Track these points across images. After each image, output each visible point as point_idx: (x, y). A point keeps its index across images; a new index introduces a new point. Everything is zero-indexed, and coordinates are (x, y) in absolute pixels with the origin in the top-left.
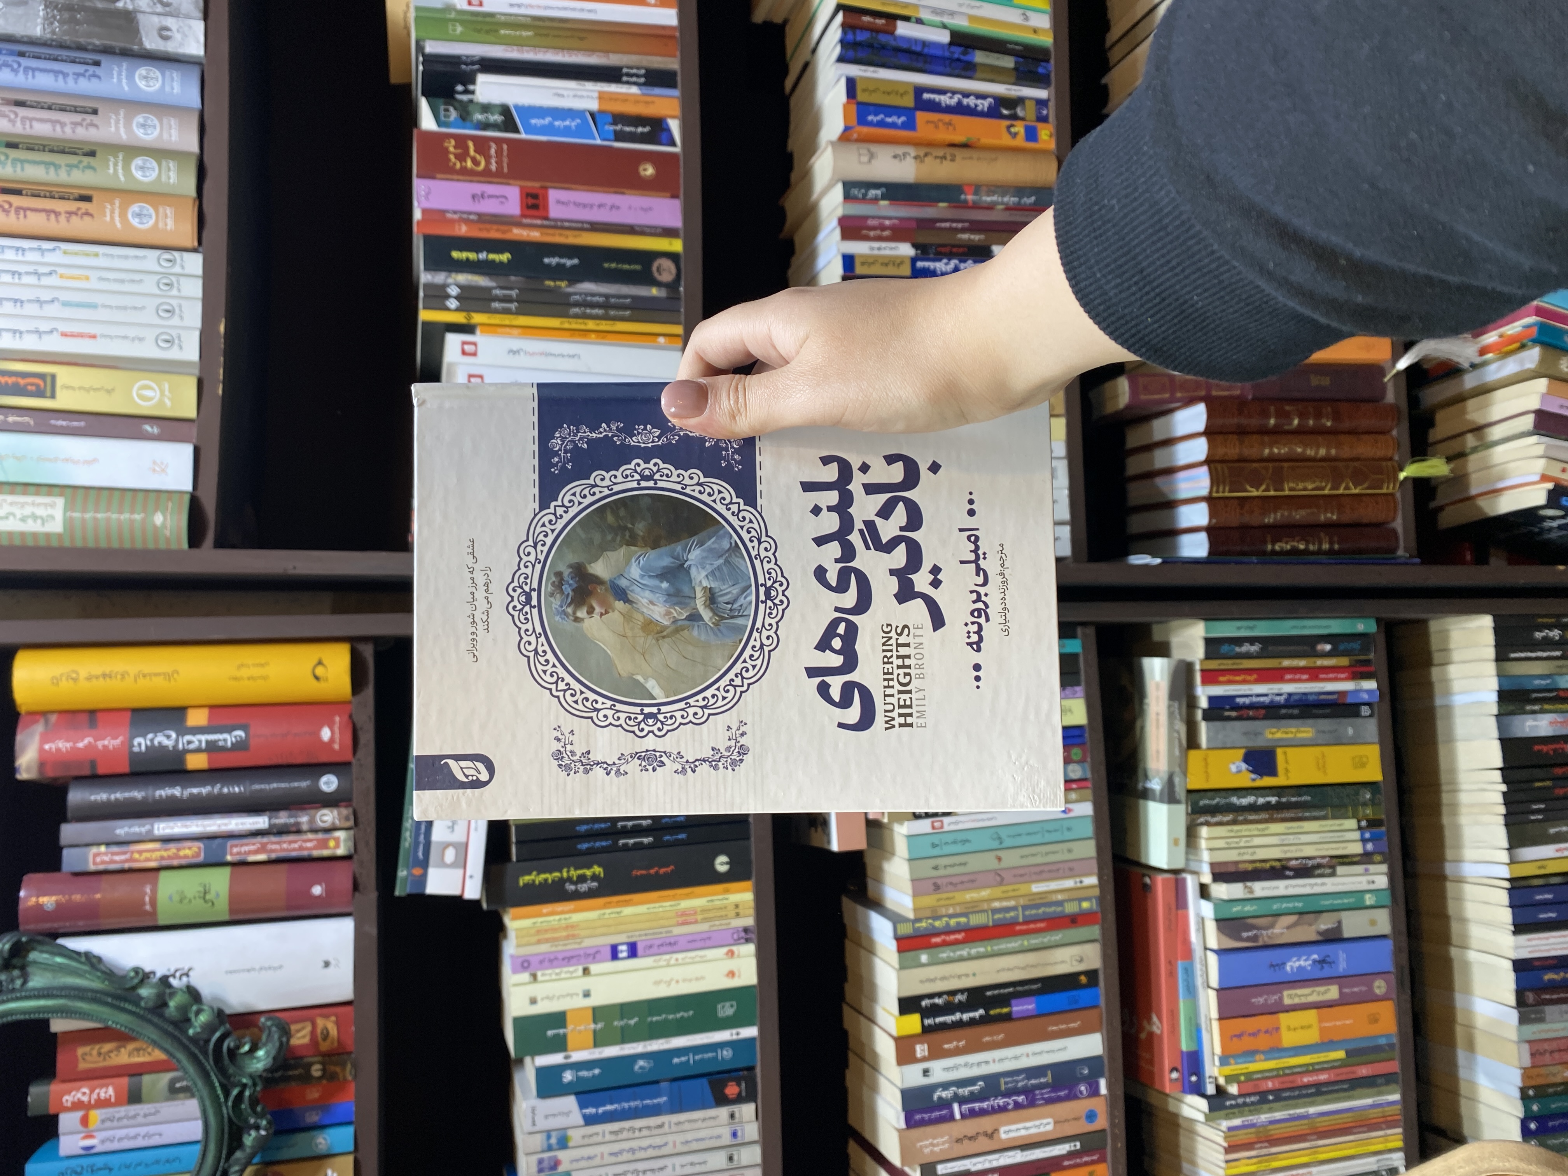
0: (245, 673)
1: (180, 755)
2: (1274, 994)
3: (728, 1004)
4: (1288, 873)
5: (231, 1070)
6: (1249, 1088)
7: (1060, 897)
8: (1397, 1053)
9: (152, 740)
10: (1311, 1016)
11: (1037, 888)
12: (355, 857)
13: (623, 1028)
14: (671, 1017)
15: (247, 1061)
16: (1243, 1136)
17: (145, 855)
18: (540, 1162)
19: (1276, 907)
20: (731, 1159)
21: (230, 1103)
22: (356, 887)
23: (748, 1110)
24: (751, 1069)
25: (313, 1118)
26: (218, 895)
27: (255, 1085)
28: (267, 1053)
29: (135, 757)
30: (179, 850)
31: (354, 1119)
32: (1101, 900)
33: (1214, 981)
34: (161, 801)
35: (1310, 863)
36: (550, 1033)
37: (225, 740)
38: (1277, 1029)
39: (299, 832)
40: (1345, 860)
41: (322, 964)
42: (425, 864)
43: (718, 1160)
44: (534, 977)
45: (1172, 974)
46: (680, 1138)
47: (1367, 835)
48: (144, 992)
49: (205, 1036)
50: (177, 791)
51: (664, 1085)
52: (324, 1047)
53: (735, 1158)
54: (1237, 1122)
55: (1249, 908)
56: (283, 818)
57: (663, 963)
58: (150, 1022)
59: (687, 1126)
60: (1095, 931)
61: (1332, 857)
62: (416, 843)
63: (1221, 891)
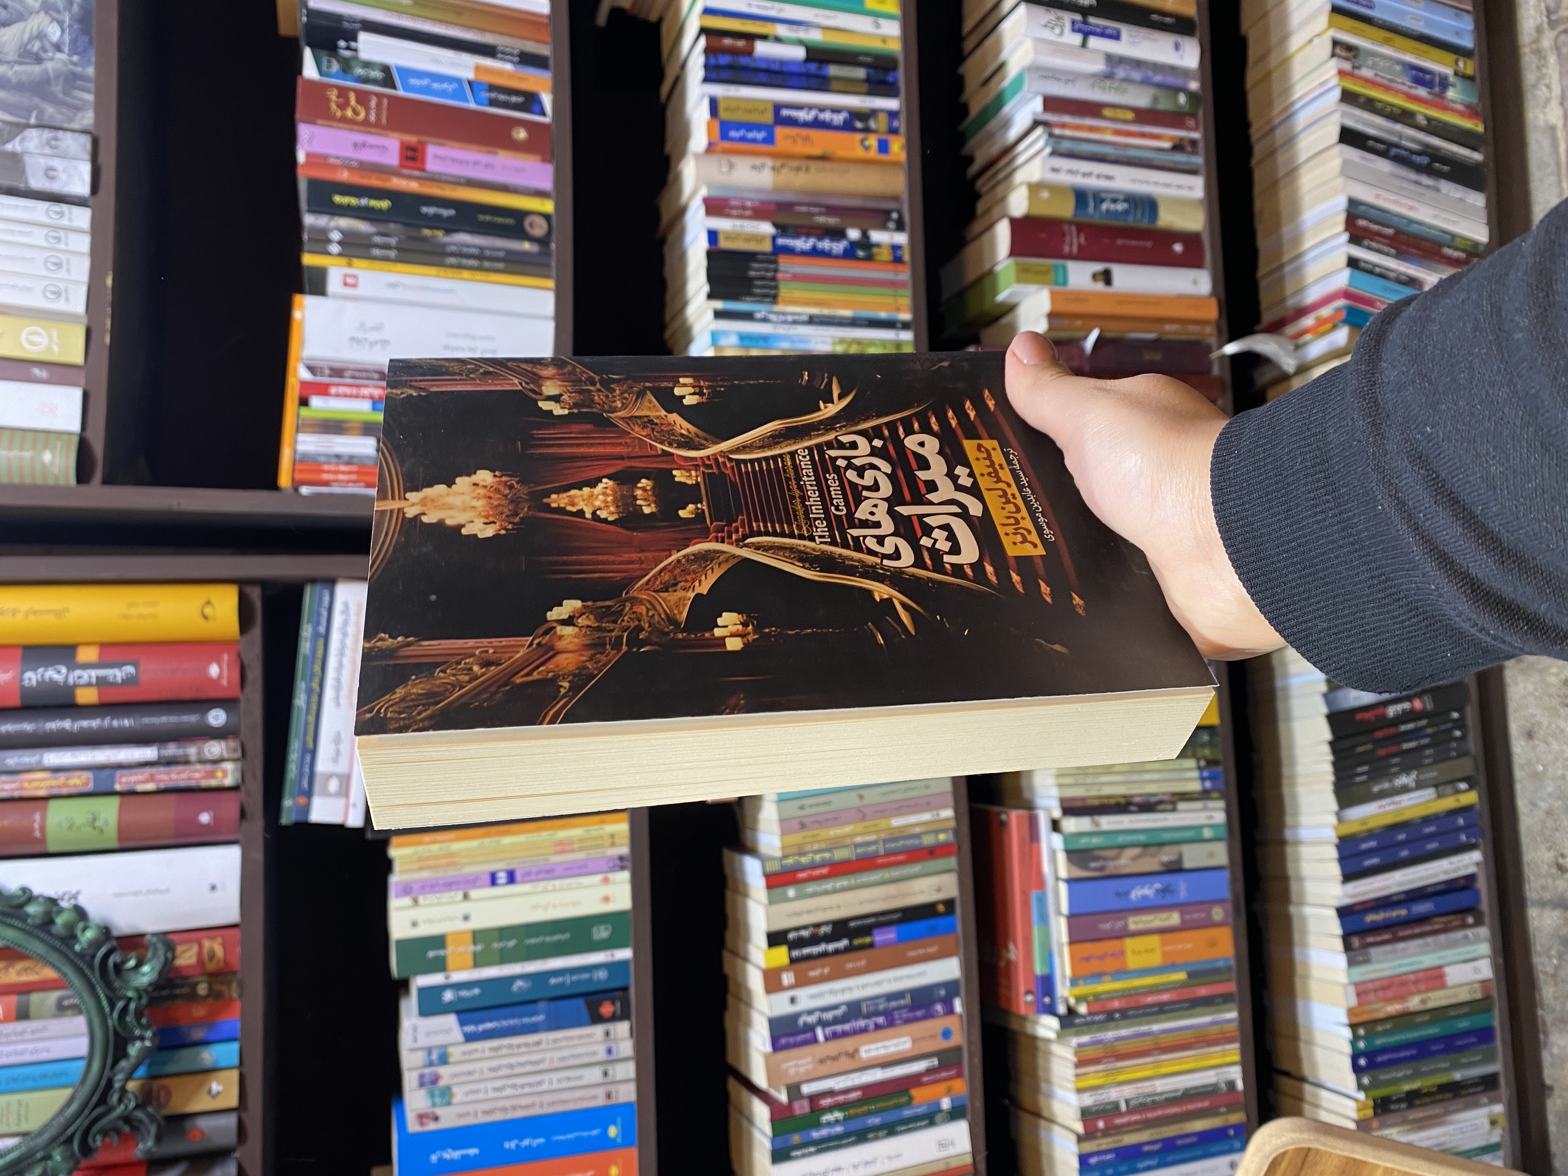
0: (134, 611)
1: (69, 690)
2: (1120, 919)
3: (602, 927)
4: (1133, 808)
5: (117, 984)
6: (1096, 1007)
7: (918, 830)
8: (1234, 975)
9: (42, 676)
10: (1154, 940)
11: (897, 822)
12: (243, 788)
13: (502, 951)
14: (548, 939)
15: (132, 975)
16: (1091, 1053)
17: (35, 784)
18: (422, 1077)
19: (1121, 839)
20: (606, 1074)
21: (115, 1015)
22: (243, 815)
23: (622, 1028)
24: (625, 989)
25: (198, 1034)
26: (106, 823)
27: (140, 998)
28: (153, 969)
29: (26, 692)
30: (68, 779)
31: (239, 1035)
32: (957, 831)
33: (1065, 908)
34: (52, 733)
35: (1153, 799)
36: (431, 954)
37: (115, 676)
38: (1122, 953)
39: (187, 762)
40: (1185, 797)
41: (208, 887)
42: (309, 794)
43: (594, 1075)
44: (416, 901)
45: (1026, 903)
46: (556, 1055)
47: (1206, 774)
48: (31, 909)
49: (91, 952)
50: (67, 724)
51: (542, 1005)
52: (211, 967)
53: (611, 1072)
54: (1085, 1039)
55: (1096, 841)
56: (171, 750)
57: (540, 889)
58: (38, 938)
59: (563, 1044)
60: (952, 862)
61: (1174, 794)
62: (301, 774)
63: (1071, 824)
